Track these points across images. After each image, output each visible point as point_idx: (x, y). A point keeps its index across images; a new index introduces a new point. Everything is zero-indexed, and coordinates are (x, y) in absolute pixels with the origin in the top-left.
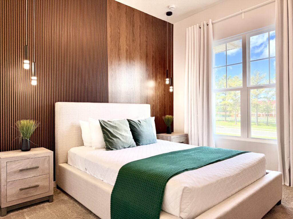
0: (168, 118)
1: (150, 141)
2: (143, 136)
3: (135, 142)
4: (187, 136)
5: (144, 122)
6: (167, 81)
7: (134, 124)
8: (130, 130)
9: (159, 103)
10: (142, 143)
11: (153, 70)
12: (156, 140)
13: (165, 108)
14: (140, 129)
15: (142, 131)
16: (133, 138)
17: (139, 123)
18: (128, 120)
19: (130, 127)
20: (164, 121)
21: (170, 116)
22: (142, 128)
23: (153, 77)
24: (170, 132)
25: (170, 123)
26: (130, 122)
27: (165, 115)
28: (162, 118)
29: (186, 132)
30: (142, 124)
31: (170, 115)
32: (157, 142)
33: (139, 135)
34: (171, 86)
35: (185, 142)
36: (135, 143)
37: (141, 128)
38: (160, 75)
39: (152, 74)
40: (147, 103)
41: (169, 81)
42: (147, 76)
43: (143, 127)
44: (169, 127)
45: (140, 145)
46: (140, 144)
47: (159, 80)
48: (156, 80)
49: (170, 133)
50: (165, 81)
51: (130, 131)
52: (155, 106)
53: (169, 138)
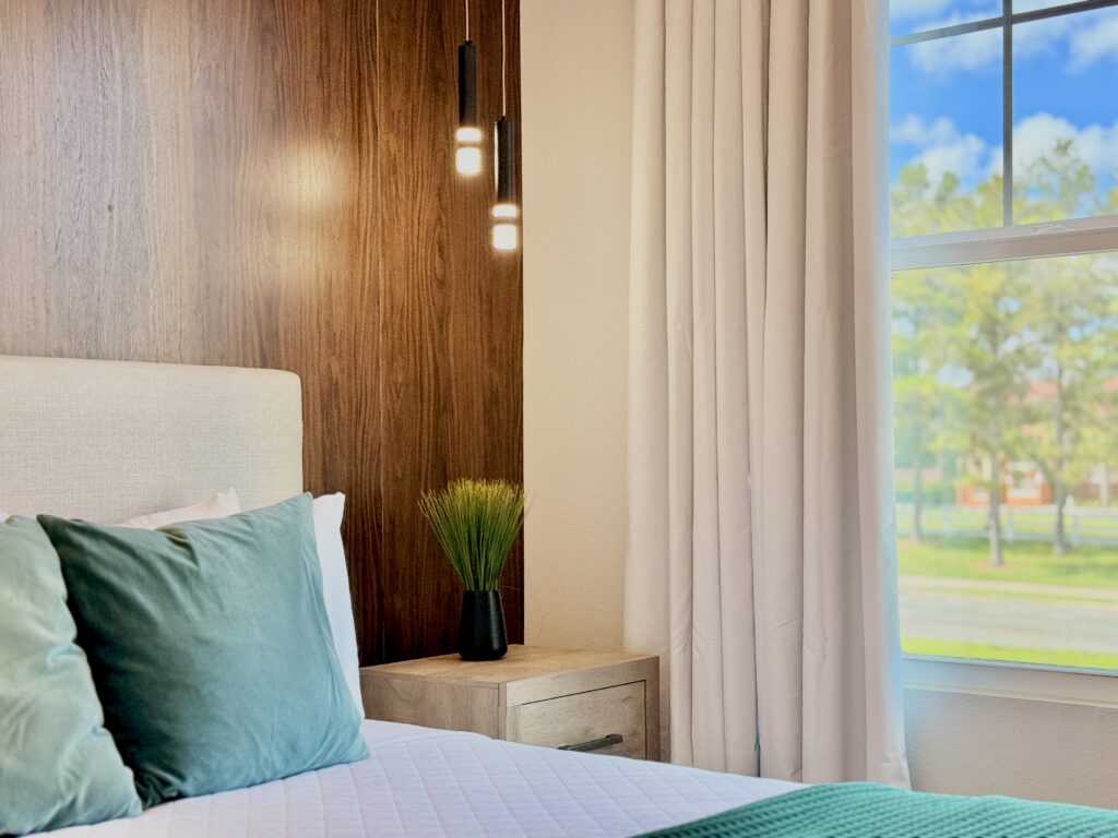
0: (472, 511)
1: (293, 747)
2: (220, 693)
3: (128, 761)
4: (649, 677)
5: (234, 549)
6: (470, 155)
7: (115, 569)
8: (72, 632)
9: (391, 359)
10: (205, 768)
11: (325, 39)
12: (355, 734)
13: (442, 408)
14: (187, 618)
15: (206, 643)
16: (111, 723)
17: (180, 558)
18: (58, 533)
19: (73, 603)
20: (433, 540)
21: (492, 492)
22: (210, 605)
23: (326, 107)
24: (496, 646)
25: (492, 554)
26: (79, 548)
27: (442, 479)
28: (414, 508)
29: (639, 638)
30: (204, 566)
31: (489, 475)
32: (364, 756)
33: (171, 685)
34: (503, 196)
35: (635, 734)
36: (128, 773)
37: (191, 610)
38: (398, 97)
39: (321, 76)
40: (268, 360)
41: (487, 147)
42: (269, 94)
43: (217, 598)
44: (485, 594)
45: (181, 796)
46: (188, 787)
47: (387, 140)
48: (357, 137)
49: (497, 655)
50: (443, 154)
51: (79, 641)
52: (344, 395)
53: (483, 699)
